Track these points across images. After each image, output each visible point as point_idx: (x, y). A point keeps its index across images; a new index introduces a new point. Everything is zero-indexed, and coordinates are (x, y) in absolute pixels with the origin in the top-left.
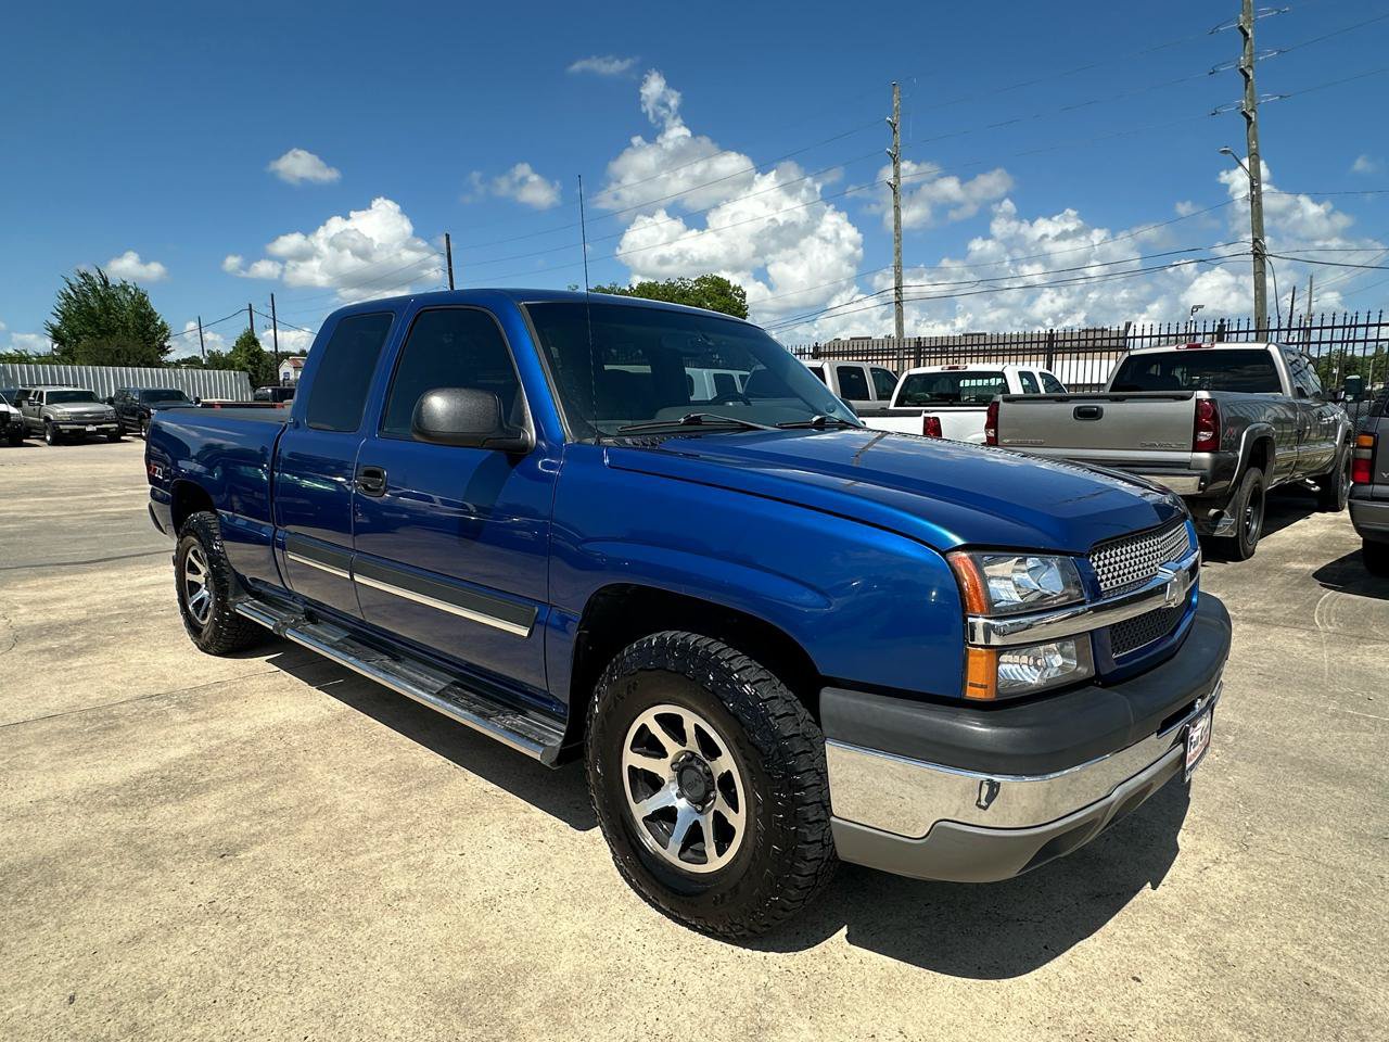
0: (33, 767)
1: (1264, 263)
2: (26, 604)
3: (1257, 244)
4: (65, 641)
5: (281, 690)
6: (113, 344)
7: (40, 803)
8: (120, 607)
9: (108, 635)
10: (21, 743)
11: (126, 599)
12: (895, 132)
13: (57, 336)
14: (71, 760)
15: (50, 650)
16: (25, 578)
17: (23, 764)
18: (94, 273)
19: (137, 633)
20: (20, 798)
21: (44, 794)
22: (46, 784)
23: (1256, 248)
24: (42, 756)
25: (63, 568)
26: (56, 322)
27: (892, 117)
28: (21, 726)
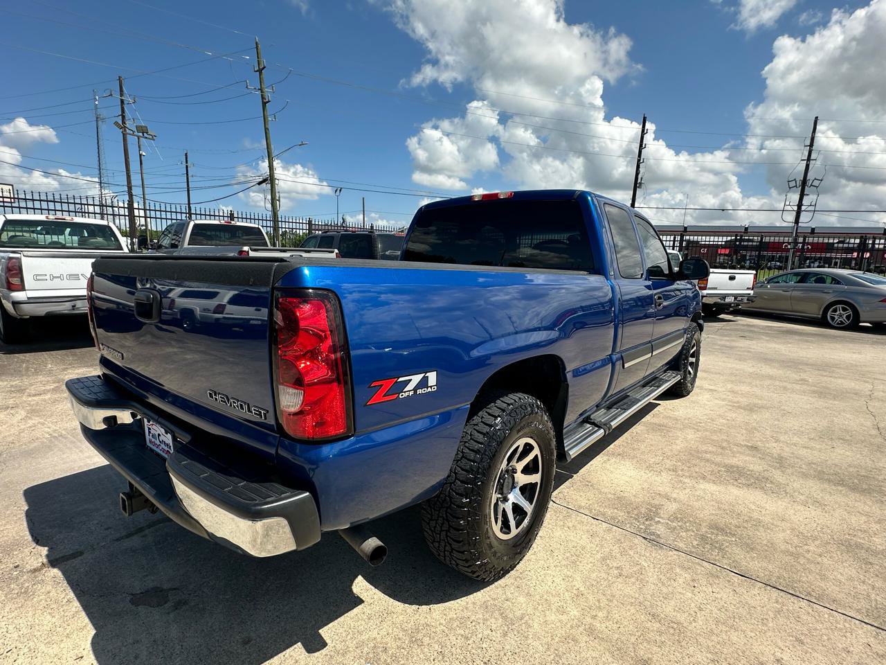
0: (793, 529)
7: (805, 504)
10: (787, 559)
14: (767, 519)
17: (798, 536)
20: (813, 513)
21: (799, 507)
22: (794, 512)
24: (781, 535)
28: (773, 581)
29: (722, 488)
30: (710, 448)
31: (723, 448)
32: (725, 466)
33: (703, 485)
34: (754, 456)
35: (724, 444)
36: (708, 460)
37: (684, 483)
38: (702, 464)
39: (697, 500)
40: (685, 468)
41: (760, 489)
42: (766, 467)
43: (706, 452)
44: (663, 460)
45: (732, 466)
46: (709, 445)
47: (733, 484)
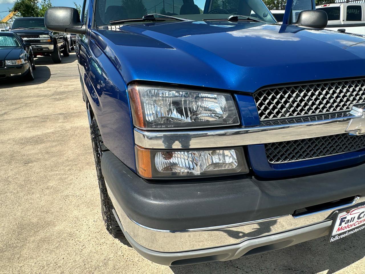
2: (64, 86)
9: (71, 96)
29: (44, 132)
30: (54, 149)
31: (47, 153)
32: (44, 142)
33: (52, 130)
34: (28, 155)
35: (47, 156)
36: (54, 141)
37: (60, 128)
38: (56, 138)
39: (53, 125)
40: (62, 133)
41: (27, 138)
42: (22, 150)
43: (56, 146)
44: (75, 133)
45: (41, 143)
46: (56, 151)
47: (40, 135)
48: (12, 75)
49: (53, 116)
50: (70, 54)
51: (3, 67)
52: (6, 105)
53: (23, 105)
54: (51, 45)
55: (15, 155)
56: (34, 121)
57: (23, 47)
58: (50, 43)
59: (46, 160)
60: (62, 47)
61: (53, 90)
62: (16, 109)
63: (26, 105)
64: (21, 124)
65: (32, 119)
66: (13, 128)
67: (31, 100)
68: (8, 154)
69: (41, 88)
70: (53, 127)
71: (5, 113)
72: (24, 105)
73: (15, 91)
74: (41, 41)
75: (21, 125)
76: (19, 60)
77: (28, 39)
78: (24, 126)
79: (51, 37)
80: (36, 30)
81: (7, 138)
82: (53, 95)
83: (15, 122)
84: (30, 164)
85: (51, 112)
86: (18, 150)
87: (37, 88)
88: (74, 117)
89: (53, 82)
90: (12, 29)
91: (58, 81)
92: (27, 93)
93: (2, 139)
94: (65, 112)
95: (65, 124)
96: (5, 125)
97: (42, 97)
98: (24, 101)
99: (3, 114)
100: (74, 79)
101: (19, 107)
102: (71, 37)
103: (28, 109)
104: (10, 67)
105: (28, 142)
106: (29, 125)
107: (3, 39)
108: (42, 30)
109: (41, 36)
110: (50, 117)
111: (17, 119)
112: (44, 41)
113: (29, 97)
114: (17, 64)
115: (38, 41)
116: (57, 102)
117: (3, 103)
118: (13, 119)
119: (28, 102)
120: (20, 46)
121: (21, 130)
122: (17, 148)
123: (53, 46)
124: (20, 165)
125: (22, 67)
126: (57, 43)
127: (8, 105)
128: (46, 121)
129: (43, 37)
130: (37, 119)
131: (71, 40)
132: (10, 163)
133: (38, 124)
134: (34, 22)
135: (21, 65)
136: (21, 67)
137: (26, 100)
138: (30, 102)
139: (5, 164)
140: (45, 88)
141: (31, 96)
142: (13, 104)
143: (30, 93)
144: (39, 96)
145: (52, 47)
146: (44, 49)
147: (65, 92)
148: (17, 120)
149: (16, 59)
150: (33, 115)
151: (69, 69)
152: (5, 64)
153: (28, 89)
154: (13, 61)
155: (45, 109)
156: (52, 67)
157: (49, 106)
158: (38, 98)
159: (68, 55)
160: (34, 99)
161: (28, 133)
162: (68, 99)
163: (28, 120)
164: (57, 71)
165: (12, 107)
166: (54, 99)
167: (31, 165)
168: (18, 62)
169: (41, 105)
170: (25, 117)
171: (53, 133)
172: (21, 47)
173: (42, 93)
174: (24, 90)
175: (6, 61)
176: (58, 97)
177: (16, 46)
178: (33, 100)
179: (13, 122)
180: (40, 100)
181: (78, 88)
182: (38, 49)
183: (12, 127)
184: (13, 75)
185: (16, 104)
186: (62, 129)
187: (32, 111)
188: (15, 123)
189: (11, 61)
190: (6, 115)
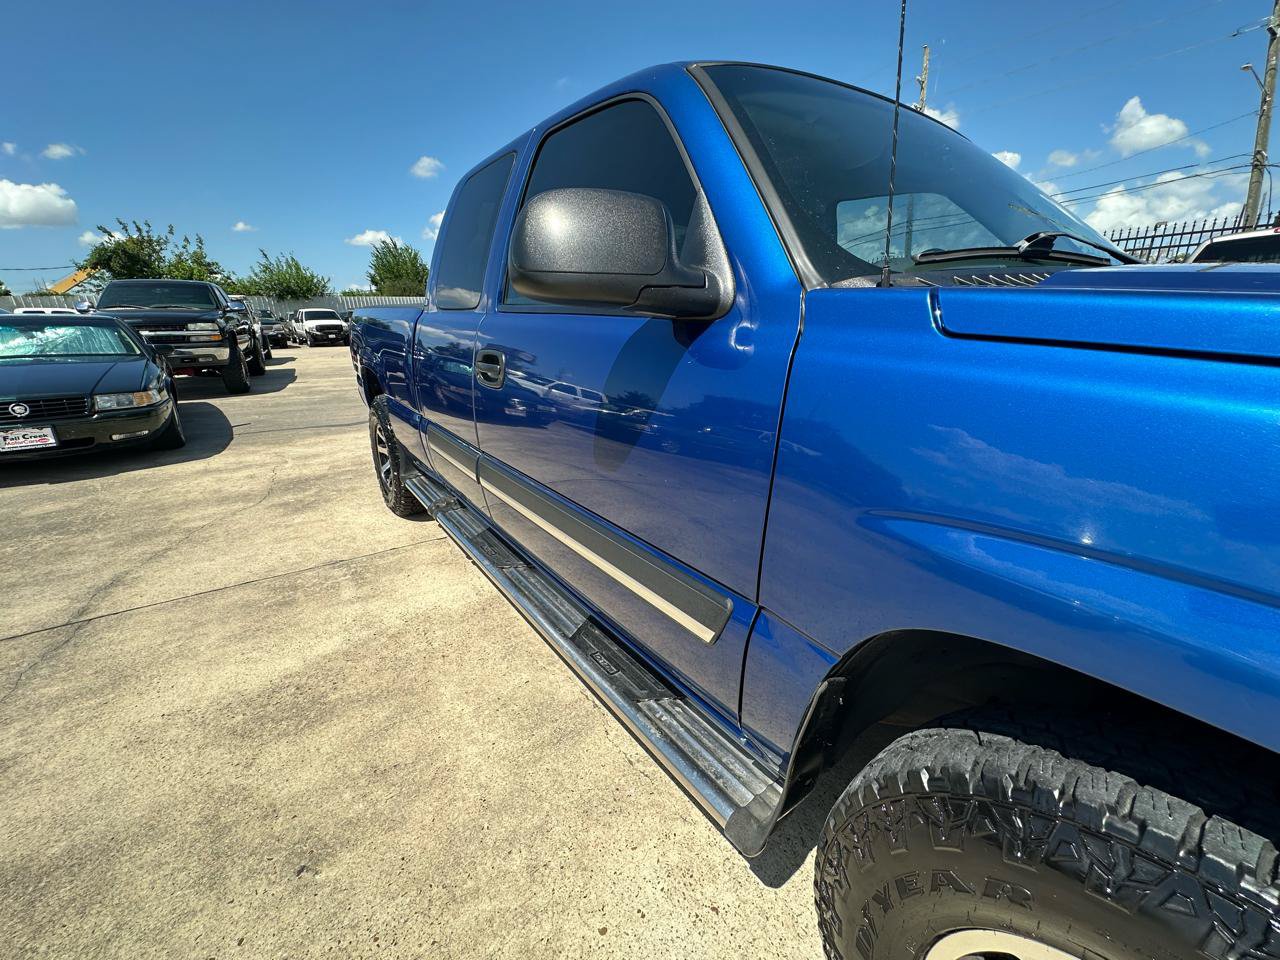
1: (1262, 173)
2: (294, 459)
3: (1258, 157)
4: (300, 496)
5: (440, 562)
6: (400, 284)
8: (354, 464)
9: (333, 491)
11: (359, 456)
12: (922, 88)
13: (374, 282)
14: (232, 649)
15: (286, 504)
16: (305, 436)
18: (388, 241)
19: (354, 489)
23: (1258, 160)
24: (213, 639)
25: (333, 429)
26: (373, 272)
27: (921, 76)
29: (310, 655)
30: (396, 745)
31: (376, 773)
32: (333, 712)
34: (291, 809)
35: (382, 797)
37: (362, 628)
38: (372, 682)
39: (328, 616)
40: (385, 653)
41: (251, 699)
42: (252, 780)
44: (431, 644)
45: (322, 719)
47: (298, 674)
48: (115, 437)
49: (310, 574)
50: (267, 368)
51: (87, 416)
52: (108, 543)
53: (176, 538)
54: (222, 349)
55: (227, 818)
56: (247, 606)
57: (149, 354)
58: (220, 344)
59: (392, 825)
60: (247, 352)
61: (264, 477)
62: (156, 556)
63: (190, 536)
64: (197, 625)
65: (237, 596)
66: (172, 648)
67: (203, 518)
68: (192, 818)
69: (219, 471)
70: (335, 626)
71: (116, 582)
72: (182, 536)
73: (131, 486)
74: (193, 339)
75: (201, 630)
76: (143, 394)
77: (152, 333)
78: (215, 633)
79: (222, 330)
80: (178, 311)
81: (159, 709)
82: (270, 492)
83: (170, 615)
84: (326, 874)
85: (294, 558)
86: (233, 782)
87: (206, 472)
88: (387, 570)
89: (252, 448)
90: (98, 307)
91: (265, 447)
92: (174, 489)
93: (134, 718)
94: (344, 552)
95: (373, 606)
96: (132, 639)
97: (236, 502)
98: (177, 523)
99: (106, 588)
100: (311, 436)
101: (166, 549)
102: (262, 330)
103: (201, 551)
104: (109, 415)
105: (260, 720)
106: (235, 626)
107: (79, 333)
108: (196, 312)
109: (191, 326)
110: (300, 581)
111: (175, 603)
112: (202, 339)
113: (187, 505)
114: (135, 405)
115: (185, 340)
116: (298, 519)
117: (99, 537)
118: (157, 607)
119: (193, 525)
120: (138, 352)
121: (209, 655)
122: (220, 765)
123: (228, 350)
124: (277, 890)
125: (154, 413)
126: (236, 344)
127: (118, 545)
128: (294, 601)
129: (196, 329)
130: (252, 594)
131: (263, 336)
132: (213, 882)
133: (267, 617)
134: (167, 290)
135: (148, 406)
136: (151, 411)
137: (183, 516)
138: (201, 523)
139: (194, 903)
140: (234, 470)
141: (196, 503)
142: (136, 538)
143: (189, 492)
144: (223, 500)
145: (224, 354)
146: (200, 360)
147: (306, 480)
148: (175, 605)
149: (133, 392)
150: (233, 578)
151: (280, 409)
152: (93, 405)
153: (175, 478)
154: (122, 397)
155: (268, 550)
156: (229, 405)
157: (275, 535)
158: (222, 509)
159: (262, 372)
160: (211, 510)
161: (242, 669)
162: (329, 504)
163: (219, 602)
164: (246, 415)
165: (138, 550)
166: (280, 505)
167: (332, 874)
168: (139, 400)
169: (244, 534)
170: (204, 588)
171: (346, 654)
172: (142, 355)
173: (229, 488)
174: (166, 481)
175: (98, 398)
176: (290, 497)
177: (125, 352)
178: (209, 516)
179: (160, 617)
180: (234, 514)
181: (340, 463)
182: (182, 359)
183: (164, 643)
184: (122, 436)
185: (148, 535)
186: (372, 632)
187: (220, 559)
188: (168, 622)
189: (113, 397)
190: (121, 588)
